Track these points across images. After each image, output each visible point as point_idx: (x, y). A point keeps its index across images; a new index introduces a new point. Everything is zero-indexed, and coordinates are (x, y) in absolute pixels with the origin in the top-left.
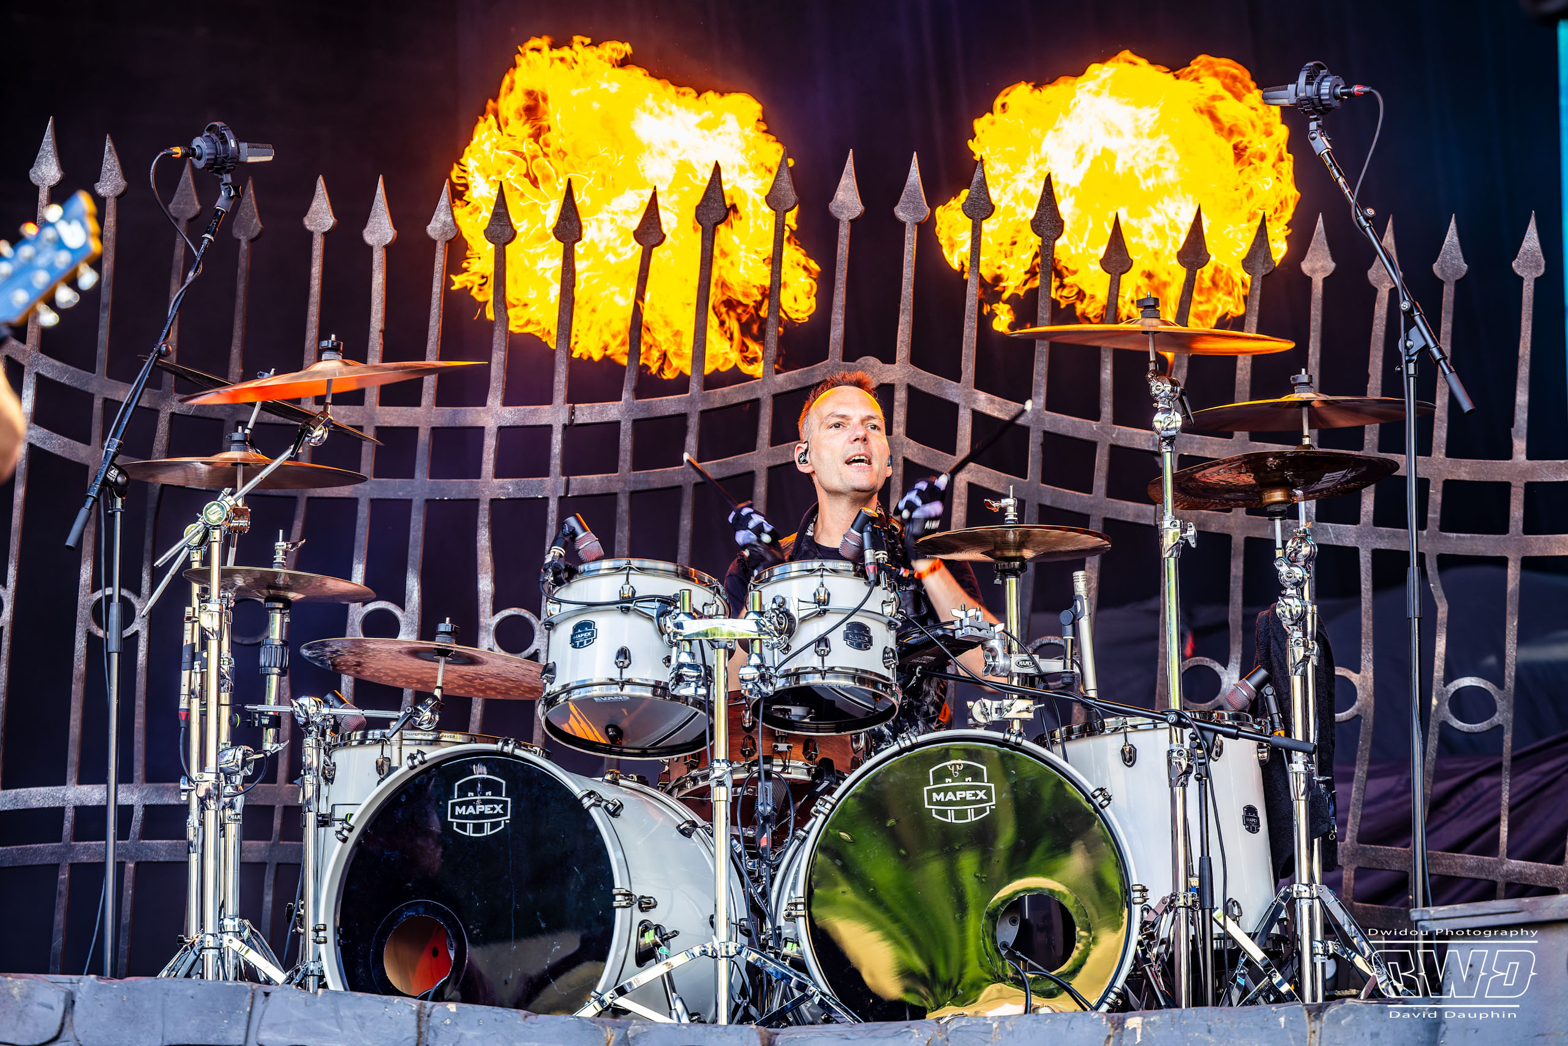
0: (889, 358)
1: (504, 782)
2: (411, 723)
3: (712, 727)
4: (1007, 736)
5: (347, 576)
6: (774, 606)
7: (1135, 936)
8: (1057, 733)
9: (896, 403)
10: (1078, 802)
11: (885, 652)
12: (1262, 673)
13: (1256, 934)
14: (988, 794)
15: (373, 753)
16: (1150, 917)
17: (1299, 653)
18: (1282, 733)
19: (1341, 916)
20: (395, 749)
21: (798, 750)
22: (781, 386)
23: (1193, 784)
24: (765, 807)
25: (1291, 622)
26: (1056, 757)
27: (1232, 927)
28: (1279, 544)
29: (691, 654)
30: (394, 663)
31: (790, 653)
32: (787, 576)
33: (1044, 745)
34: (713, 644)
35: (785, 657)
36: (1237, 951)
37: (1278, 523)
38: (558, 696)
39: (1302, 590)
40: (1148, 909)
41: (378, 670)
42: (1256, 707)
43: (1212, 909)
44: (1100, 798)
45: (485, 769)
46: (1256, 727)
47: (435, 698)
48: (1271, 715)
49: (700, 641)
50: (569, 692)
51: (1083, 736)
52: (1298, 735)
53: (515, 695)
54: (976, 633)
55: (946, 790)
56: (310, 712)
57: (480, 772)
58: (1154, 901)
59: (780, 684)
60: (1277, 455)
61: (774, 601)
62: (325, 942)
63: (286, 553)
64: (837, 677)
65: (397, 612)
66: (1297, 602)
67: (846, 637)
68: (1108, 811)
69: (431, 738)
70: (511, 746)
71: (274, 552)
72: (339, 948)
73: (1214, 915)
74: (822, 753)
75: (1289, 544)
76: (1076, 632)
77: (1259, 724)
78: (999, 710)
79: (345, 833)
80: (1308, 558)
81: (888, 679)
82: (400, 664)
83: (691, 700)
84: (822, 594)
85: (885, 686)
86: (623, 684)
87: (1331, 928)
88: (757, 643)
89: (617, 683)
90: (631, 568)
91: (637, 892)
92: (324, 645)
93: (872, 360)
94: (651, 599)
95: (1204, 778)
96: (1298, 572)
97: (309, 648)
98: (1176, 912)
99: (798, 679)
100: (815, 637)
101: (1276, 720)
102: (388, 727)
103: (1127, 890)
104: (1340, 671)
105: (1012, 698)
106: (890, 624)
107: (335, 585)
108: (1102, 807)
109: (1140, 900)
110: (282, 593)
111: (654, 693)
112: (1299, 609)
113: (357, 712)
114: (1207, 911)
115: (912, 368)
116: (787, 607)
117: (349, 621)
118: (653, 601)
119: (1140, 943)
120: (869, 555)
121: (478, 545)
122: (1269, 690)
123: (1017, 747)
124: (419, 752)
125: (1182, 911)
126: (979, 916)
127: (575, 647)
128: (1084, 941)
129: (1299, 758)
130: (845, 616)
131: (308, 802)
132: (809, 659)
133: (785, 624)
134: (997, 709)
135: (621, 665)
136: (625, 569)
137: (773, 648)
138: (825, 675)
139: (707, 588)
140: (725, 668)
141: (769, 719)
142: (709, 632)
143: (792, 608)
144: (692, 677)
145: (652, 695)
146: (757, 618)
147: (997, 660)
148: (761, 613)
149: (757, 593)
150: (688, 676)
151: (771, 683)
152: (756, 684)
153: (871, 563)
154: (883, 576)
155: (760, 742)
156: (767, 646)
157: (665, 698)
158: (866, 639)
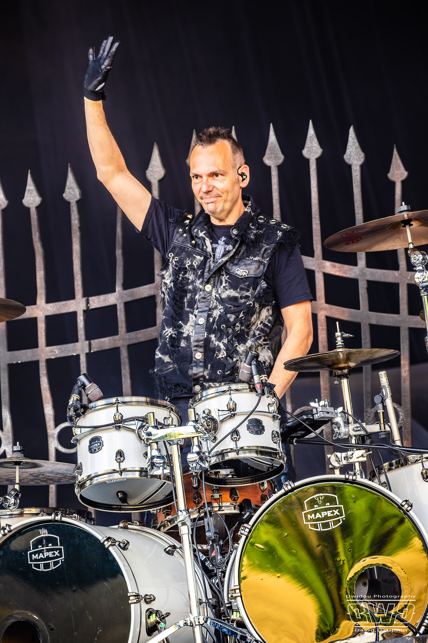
1: (58, 538)
4: (347, 476)
6: (204, 415)
11: (272, 434)
14: (340, 511)
21: (226, 496)
24: (210, 532)
26: (376, 485)
29: (159, 450)
31: (217, 442)
32: (210, 396)
34: (171, 442)
38: (85, 482)
44: (407, 506)
47: (15, 490)
50: (91, 480)
51: (399, 467)
54: (326, 415)
55: (315, 512)
57: (44, 533)
61: (204, 412)
64: (245, 453)
67: (248, 428)
68: (412, 513)
69: (17, 513)
70: (59, 516)
74: (242, 496)
78: (346, 458)
81: (276, 450)
84: (231, 404)
85: (276, 454)
86: (121, 472)
88: (196, 438)
89: (118, 472)
90: (118, 403)
91: (143, 593)
94: (133, 419)
100: (231, 430)
105: (352, 451)
106: (274, 418)
108: (408, 511)
111: (140, 475)
116: (212, 414)
120: (256, 378)
124: (7, 525)
127: (91, 452)
128: (406, 591)
130: (246, 416)
132: (228, 444)
133: (212, 425)
134: (344, 458)
135: (119, 460)
136: (115, 403)
137: (207, 440)
138: (238, 452)
139: (165, 409)
140: (179, 456)
141: (208, 479)
142: (167, 435)
143: (214, 414)
144: (160, 463)
145: (139, 477)
146: (194, 424)
147: (341, 429)
148: (196, 421)
149: (193, 410)
150: (157, 463)
151: (207, 461)
152: (197, 463)
153: (258, 383)
154: (266, 389)
155: (204, 494)
156: (203, 439)
157: (147, 477)
158: (261, 428)
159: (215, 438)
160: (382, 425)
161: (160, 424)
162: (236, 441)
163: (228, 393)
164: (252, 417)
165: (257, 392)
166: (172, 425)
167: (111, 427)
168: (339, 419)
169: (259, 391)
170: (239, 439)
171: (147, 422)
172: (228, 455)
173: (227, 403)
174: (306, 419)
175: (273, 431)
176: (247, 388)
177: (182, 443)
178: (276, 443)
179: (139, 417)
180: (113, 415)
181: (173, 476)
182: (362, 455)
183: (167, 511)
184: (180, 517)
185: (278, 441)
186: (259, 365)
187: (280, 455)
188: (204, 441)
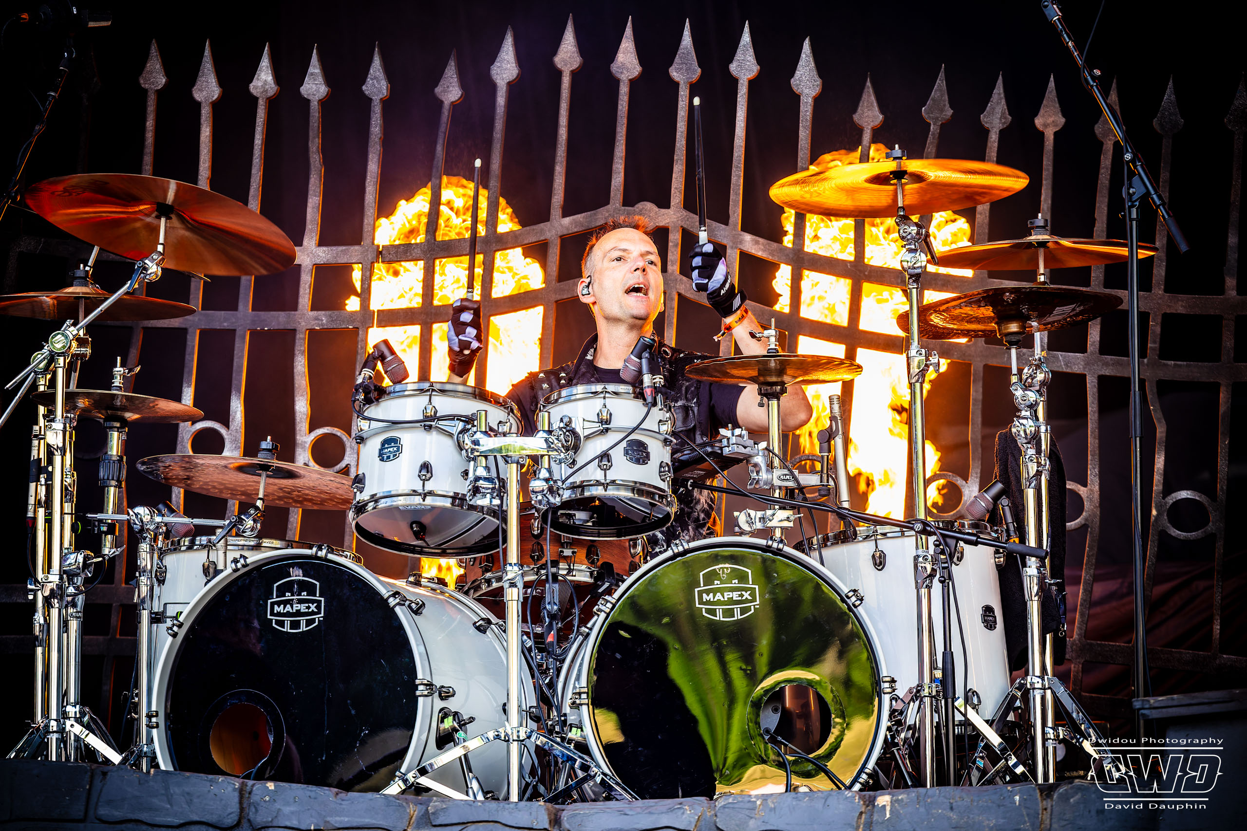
0: (664, 203)
1: (318, 584)
2: (235, 529)
3: (505, 532)
4: (770, 543)
5: (178, 399)
6: (562, 425)
7: (885, 723)
8: (815, 541)
9: (670, 244)
10: (834, 602)
11: (661, 466)
12: (999, 486)
13: (993, 721)
14: (753, 594)
15: (199, 558)
16: (897, 705)
17: (1033, 468)
18: (1017, 540)
19: (1069, 704)
20: (221, 553)
21: (582, 553)
22: (568, 229)
23: (937, 586)
24: (551, 606)
25: (1025, 441)
26: (812, 561)
27: (972, 715)
28: (1015, 371)
29: (487, 468)
30: (221, 476)
31: (576, 467)
32: (573, 398)
33: (803, 551)
34: (506, 459)
35: (571, 471)
36: (978, 735)
37: (1013, 352)
38: (366, 505)
39: (1036, 411)
40: (896, 698)
41: (206, 483)
42: (994, 517)
43: (954, 699)
44: (854, 599)
45: (301, 572)
46: (993, 534)
47: (257, 508)
48: (1007, 524)
49: (495, 457)
50: (376, 501)
51: (838, 543)
52: (1032, 542)
53: (329, 506)
54: (742, 450)
55: (714, 591)
56: (144, 520)
57: (297, 575)
58: (901, 692)
59: (567, 495)
60: (1013, 291)
61: (562, 420)
62: (157, 726)
63: (124, 377)
64: (618, 489)
65: (223, 431)
66: (1031, 422)
67: (626, 453)
68: (861, 611)
69: (252, 543)
70: (324, 551)
71: (112, 377)
72: (169, 732)
73: (956, 704)
74: (603, 557)
75: (1026, 371)
77: (996, 532)
78: (763, 519)
79: (175, 629)
80: (1043, 383)
81: (664, 491)
82: (226, 477)
83: (485, 509)
84: (605, 414)
85: (661, 497)
87: (1061, 716)
88: (546, 458)
89: (420, 495)
90: (433, 390)
91: (438, 683)
92: (157, 460)
93: (649, 206)
94: (452, 417)
95: (947, 580)
96: (1032, 396)
97: (143, 463)
98: (921, 701)
99: (583, 491)
100: (599, 452)
101: (1012, 528)
102: (214, 534)
103: (877, 681)
104: (1070, 485)
105: (774, 509)
106: (666, 442)
107: (166, 406)
108: (856, 607)
109: (889, 690)
110: (119, 413)
111: (453, 504)
112: (1033, 429)
113: (186, 520)
114: (950, 700)
115: (685, 213)
116: (573, 425)
117: (179, 439)
118: (453, 419)
119: (889, 729)
120: (647, 379)
121: (295, 371)
122: (1004, 501)
123: (778, 552)
124: (241, 556)
125: (927, 700)
126: (745, 703)
127: (382, 460)
128: (838, 727)
129: (1032, 562)
130: (625, 434)
131: (143, 601)
132: (594, 473)
133: (572, 441)
134: (760, 518)
135: (424, 477)
136: (428, 390)
137: (561, 463)
138: (607, 487)
139: (502, 408)
140: (518, 481)
141: (556, 525)
142: (503, 448)
143: (578, 426)
144: (489, 489)
145: (450, 506)
146: (546, 436)
147: (760, 474)
148: (550, 432)
149: (546, 414)
150: (484, 488)
152: (545, 495)
153: (648, 387)
154: (659, 398)
155: (548, 547)
156: (555, 461)
157: (462, 508)
158: (644, 454)
159: (574, 462)
160: (825, 476)
161: (491, 429)
162: (605, 470)
163: (602, 395)
164: (633, 437)
165: (645, 400)
166: (510, 433)
167: (418, 424)
168: (759, 460)
169: (649, 399)
170: (610, 467)
171: (473, 424)
173: (598, 411)
174: (711, 452)
175: (662, 462)
176: (631, 392)
178: (664, 481)
179: (462, 416)
180: (423, 408)
181: (505, 512)
182: (788, 518)
183: (486, 564)
184: (508, 574)
186: (653, 360)
187: (669, 499)
188: (557, 464)
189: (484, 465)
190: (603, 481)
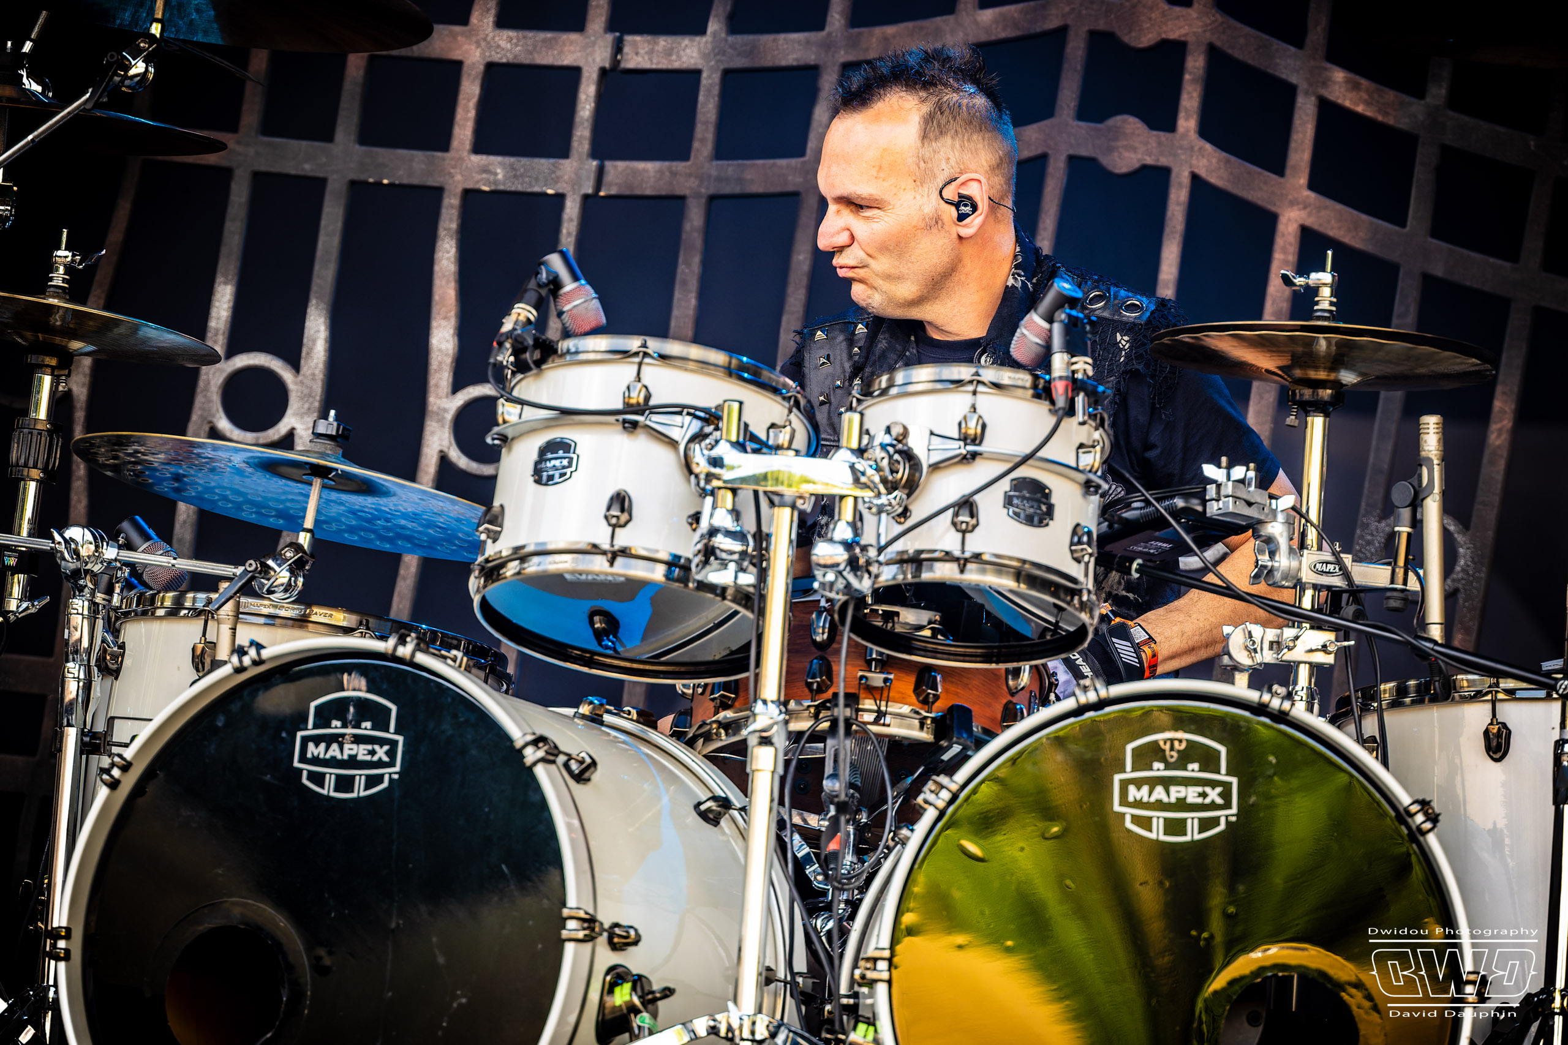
1: (394, 708)
3: (760, 637)
6: (887, 439)
11: (1074, 532)
14: (1226, 795)
15: (190, 633)
21: (905, 685)
24: (837, 782)
29: (736, 513)
31: (910, 523)
32: (916, 388)
34: (775, 500)
35: (899, 529)
38: (503, 565)
44: (1420, 817)
45: (363, 683)
49: (756, 493)
50: (523, 559)
51: (1421, 702)
54: (1243, 509)
55: (1152, 783)
56: (83, 553)
57: (355, 687)
59: (888, 575)
61: (888, 430)
64: (983, 572)
67: (1008, 501)
69: (289, 614)
70: (410, 647)
74: (948, 696)
76: (1417, 524)
78: (1276, 645)
81: (1074, 580)
83: (730, 593)
84: (972, 424)
85: (1072, 592)
86: (614, 556)
88: (850, 501)
89: (604, 553)
90: (646, 354)
91: (607, 917)
94: (679, 409)
99: (918, 569)
100: (955, 497)
105: (1299, 627)
106: (1089, 487)
108: (1423, 833)
111: (668, 576)
116: (910, 442)
118: (680, 413)
120: (1059, 362)
123: (1283, 717)
127: (538, 481)
130: (1008, 466)
132: (942, 536)
133: (903, 472)
134: (1271, 643)
135: (614, 521)
136: (636, 354)
137: (879, 512)
138: (965, 565)
139: (779, 399)
140: (791, 541)
141: (862, 627)
142: (769, 476)
143: (917, 444)
144: (732, 553)
145: (663, 579)
146: (854, 459)
147: (1277, 558)
148: (861, 452)
149: (856, 417)
150: (722, 551)
151: (869, 573)
152: (840, 573)
153: (1061, 378)
154: (1080, 400)
155: (841, 670)
156: (870, 508)
157: (686, 586)
158: (1044, 508)
159: (905, 513)
160: (1400, 572)
161: (754, 438)
162: (964, 532)
163: (971, 388)
164: (1022, 472)
165: (1053, 402)
166: (789, 448)
167: (612, 419)
168: (1276, 529)
169: (1061, 402)
170: (975, 527)
171: (717, 425)
172: (931, 569)
173: (959, 418)
174: (1182, 509)
175: (1078, 525)
176: (1028, 384)
177: (808, 507)
178: (1079, 562)
179: (696, 409)
180: (624, 388)
181: (763, 598)
182: (1324, 646)
183: (722, 696)
184: (758, 718)
185: (1086, 558)
186: (1075, 326)
187: (1085, 598)
188: (873, 514)
189: (730, 507)
190: (957, 553)
